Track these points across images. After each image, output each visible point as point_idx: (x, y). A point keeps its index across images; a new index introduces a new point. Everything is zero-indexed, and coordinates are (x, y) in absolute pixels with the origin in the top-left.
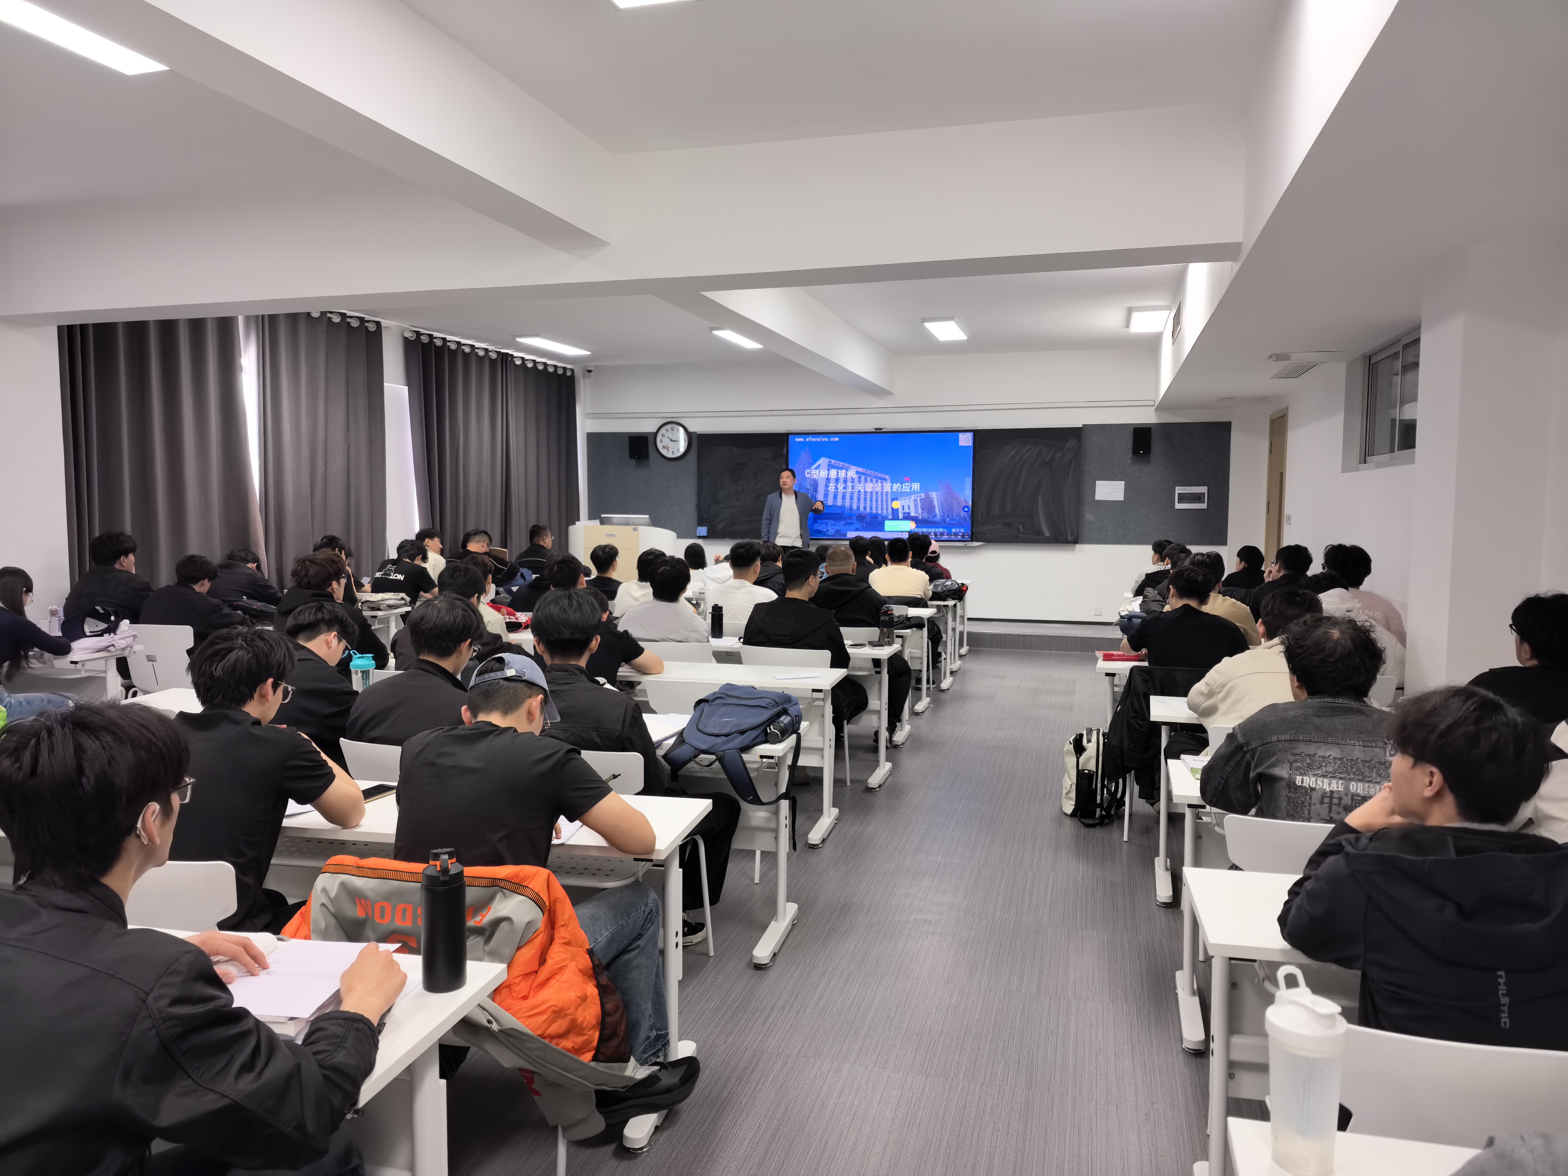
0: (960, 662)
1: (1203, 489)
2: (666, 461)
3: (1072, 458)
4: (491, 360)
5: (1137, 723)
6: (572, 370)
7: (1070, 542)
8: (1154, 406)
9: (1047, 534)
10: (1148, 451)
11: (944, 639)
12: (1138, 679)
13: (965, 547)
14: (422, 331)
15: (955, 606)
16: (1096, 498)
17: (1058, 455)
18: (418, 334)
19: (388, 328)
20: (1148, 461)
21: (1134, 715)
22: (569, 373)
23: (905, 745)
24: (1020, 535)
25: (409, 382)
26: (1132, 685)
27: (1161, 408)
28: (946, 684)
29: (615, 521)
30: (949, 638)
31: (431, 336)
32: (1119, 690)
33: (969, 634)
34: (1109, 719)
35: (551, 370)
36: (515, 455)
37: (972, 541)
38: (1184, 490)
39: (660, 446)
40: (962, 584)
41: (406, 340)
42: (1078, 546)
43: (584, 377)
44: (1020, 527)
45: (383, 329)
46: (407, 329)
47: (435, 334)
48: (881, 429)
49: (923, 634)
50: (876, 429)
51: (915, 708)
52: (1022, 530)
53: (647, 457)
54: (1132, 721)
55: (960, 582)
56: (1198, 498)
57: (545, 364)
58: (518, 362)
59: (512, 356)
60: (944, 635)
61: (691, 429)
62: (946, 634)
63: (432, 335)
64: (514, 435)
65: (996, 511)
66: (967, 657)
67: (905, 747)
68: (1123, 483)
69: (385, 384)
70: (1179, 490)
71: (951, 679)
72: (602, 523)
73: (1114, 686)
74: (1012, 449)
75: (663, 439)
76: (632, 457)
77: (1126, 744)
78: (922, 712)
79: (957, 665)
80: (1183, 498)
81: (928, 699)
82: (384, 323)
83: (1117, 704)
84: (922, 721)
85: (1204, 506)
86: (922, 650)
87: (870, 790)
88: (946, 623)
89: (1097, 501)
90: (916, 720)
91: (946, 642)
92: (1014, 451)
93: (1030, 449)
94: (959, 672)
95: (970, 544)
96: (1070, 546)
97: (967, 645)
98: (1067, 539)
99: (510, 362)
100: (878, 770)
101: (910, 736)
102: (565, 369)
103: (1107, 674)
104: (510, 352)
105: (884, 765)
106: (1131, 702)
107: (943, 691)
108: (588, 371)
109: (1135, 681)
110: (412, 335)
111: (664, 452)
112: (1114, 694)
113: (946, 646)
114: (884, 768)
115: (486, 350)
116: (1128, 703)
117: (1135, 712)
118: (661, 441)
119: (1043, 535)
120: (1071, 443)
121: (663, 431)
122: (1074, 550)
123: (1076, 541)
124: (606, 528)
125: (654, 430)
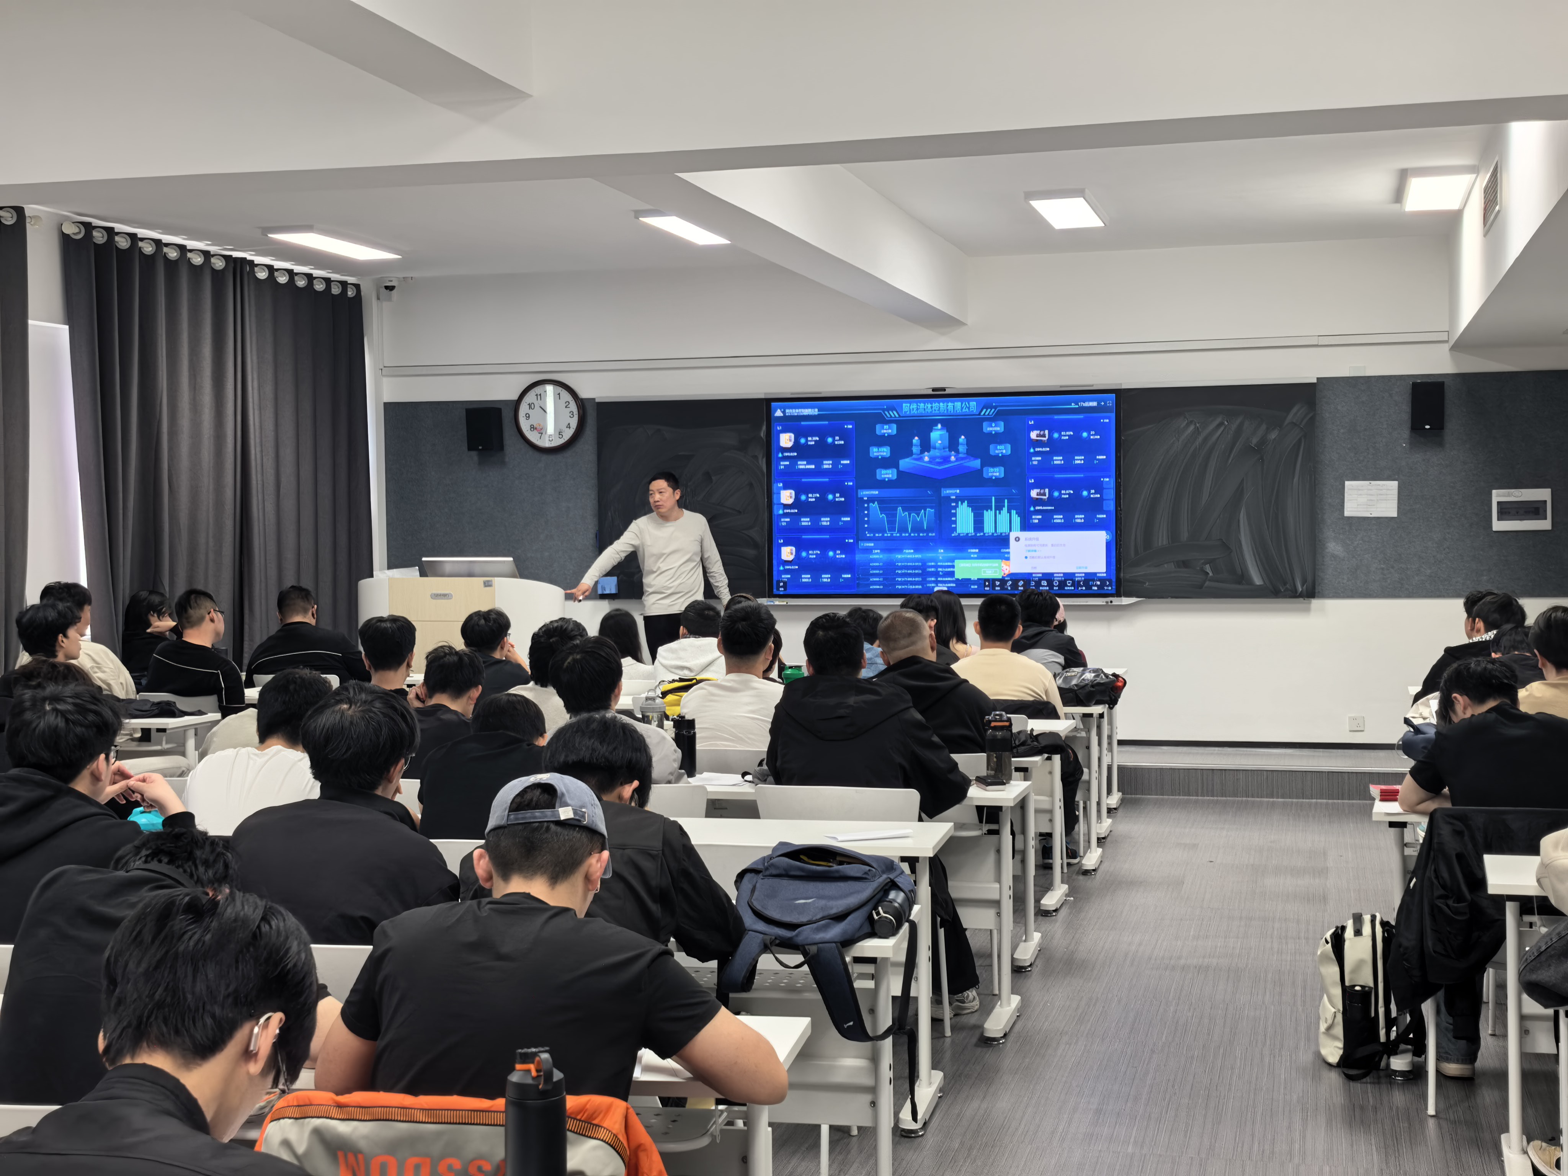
0: (1110, 821)
1: (1543, 494)
2: (537, 455)
3: (1300, 441)
4: (214, 271)
5: (1448, 906)
6: (357, 286)
7: (1301, 596)
8: (1447, 342)
9: (1258, 581)
10: (1439, 426)
11: (1085, 777)
12: (1445, 831)
13: (1108, 607)
14: (96, 222)
15: (1101, 716)
16: (1347, 513)
17: (1273, 435)
18: (88, 227)
19: (36, 218)
20: (1440, 444)
21: (1441, 892)
22: (351, 293)
23: (1034, 967)
24: (1207, 583)
25: (70, 317)
26: (1435, 840)
27: (1461, 346)
28: (1091, 858)
29: (448, 569)
30: (1095, 775)
31: (110, 231)
32: (1413, 852)
33: (1121, 769)
34: (1397, 903)
35: (319, 287)
36: (258, 449)
37: (1118, 594)
38: (1509, 495)
39: (524, 425)
40: (1114, 675)
41: (65, 238)
42: (1315, 603)
43: (378, 299)
44: (1208, 568)
45: (28, 220)
46: (67, 218)
47: (119, 227)
48: (944, 389)
49: (1052, 766)
50: (934, 390)
51: (1042, 902)
52: (1211, 574)
53: (501, 447)
54: (1440, 903)
55: (1109, 671)
56: (1534, 510)
57: (310, 277)
58: (262, 275)
59: (251, 263)
60: (1085, 770)
61: (584, 394)
62: (1089, 767)
63: (112, 229)
64: (257, 412)
65: (1161, 539)
66: (1120, 813)
67: (1036, 970)
68: (1395, 484)
69: (30, 322)
70: (1498, 496)
71: (1100, 850)
72: (423, 574)
73: (1404, 845)
74: (1188, 425)
75: (531, 412)
76: (471, 448)
77: (1430, 944)
78: (1056, 911)
79: (1105, 826)
80: (1507, 511)
81: (1065, 887)
82: (30, 209)
83: (1409, 876)
84: (1057, 926)
85: (1545, 525)
86: (1052, 795)
87: (987, 1042)
88: (1088, 748)
89: (1349, 518)
90: (1046, 923)
91: (1088, 782)
92: (1192, 428)
93: (1221, 424)
94: (1109, 839)
95: (1116, 601)
96: (1300, 603)
97: (1119, 791)
98: (1296, 590)
99: (248, 273)
100: (997, 1009)
101: (1041, 951)
102: (344, 284)
103: (1392, 824)
104: (248, 256)
105: (1009, 999)
106: (1435, 871)
107: (1086, 873)
108: (387, 288)
109: (1439, 835)
110: (77, 230)
111: (532, 437)
112: (1404, 859)
113: (1089, 790)
114: (1009, 1004)
115: (207, 254)
116: (1430, 873)
117: (1444, 887)
118: (528, 417)
119: (1250, 582)
120: (1297, 413)
121: (530, 397)
122: (1308, 610)
123: (1311, 593)
124: (434, 583)
125: (514, 396)
